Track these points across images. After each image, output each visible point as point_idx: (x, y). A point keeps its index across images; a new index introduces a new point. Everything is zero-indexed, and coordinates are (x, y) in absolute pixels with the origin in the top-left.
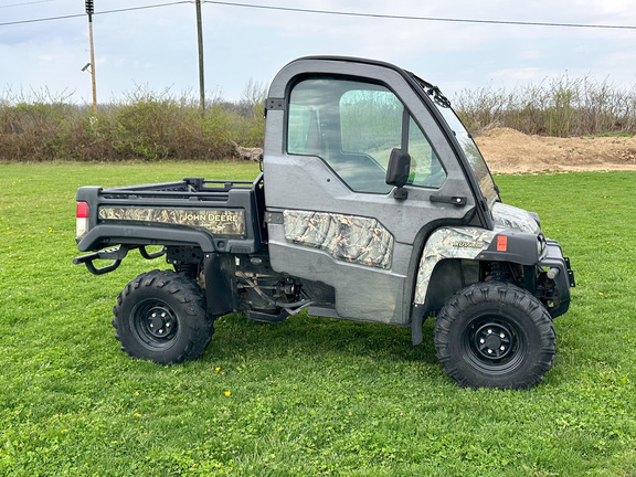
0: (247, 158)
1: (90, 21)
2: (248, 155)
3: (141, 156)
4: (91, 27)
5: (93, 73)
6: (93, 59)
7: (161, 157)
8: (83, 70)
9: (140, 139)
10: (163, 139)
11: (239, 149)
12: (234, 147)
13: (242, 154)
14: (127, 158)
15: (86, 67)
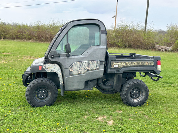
0: (159, 50)
1: (117, 2)
2: (160, 48)
3: (119, 46)
4: (117, 4)
5: (116, 19)
6: (116, 14)
7: (125, 47)
8: (113, 18)
9: (119, 40)
10: (127, 41)
11: (157, 46)
12: (154, 45)
13: (158, 48)
14: (114, 47)
15: (114, 17)
